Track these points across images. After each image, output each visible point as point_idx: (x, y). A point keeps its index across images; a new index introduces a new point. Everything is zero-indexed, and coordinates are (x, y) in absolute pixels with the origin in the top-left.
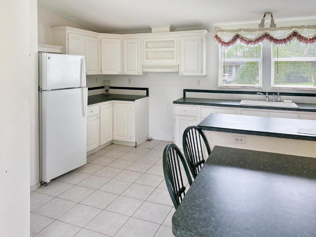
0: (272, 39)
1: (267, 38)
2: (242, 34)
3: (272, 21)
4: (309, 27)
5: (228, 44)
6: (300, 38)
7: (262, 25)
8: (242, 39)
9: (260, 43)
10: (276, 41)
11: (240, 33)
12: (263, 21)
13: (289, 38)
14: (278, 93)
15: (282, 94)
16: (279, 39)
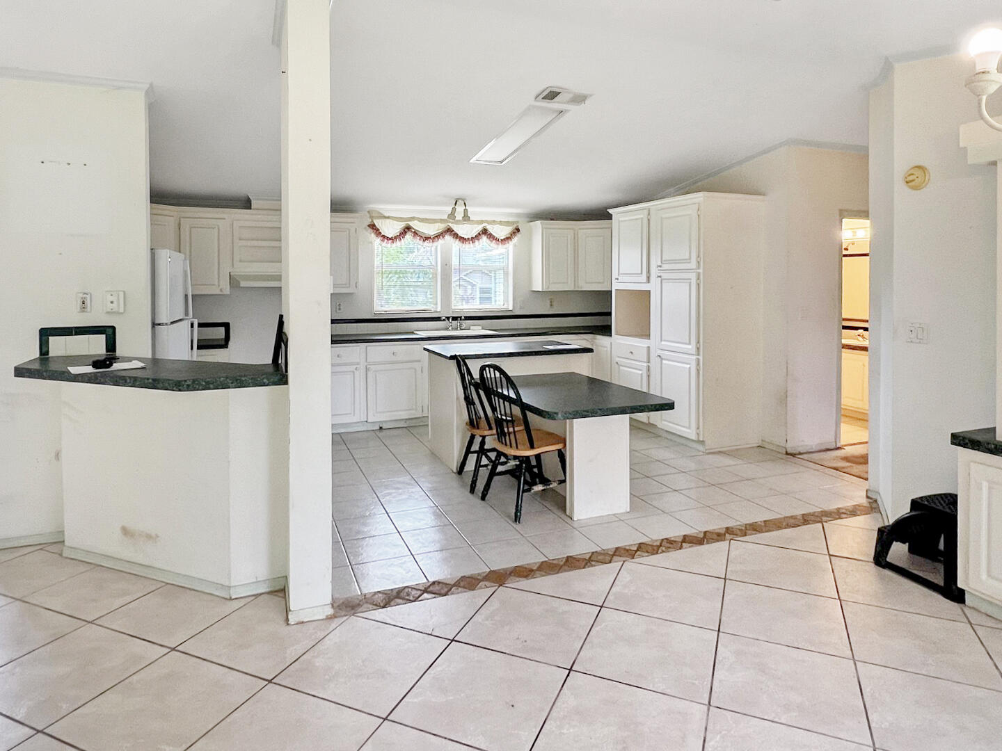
0: (456, 236)
1: (450, 235)
2: (416, 225)
3: (466, 211)
4: (501, 223)
5: (393, 239)
6: (491, 236)
7: (452, 215)
8: (416, 233)
9: (441, 241)
10: (463, 240)
11: (411, 224)
12: (454, 209)
13: (478, 237)
14: (463, 318)
15: (468, 318)
16: (466, 237)
